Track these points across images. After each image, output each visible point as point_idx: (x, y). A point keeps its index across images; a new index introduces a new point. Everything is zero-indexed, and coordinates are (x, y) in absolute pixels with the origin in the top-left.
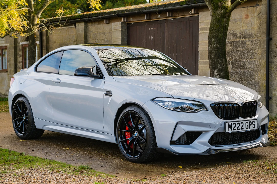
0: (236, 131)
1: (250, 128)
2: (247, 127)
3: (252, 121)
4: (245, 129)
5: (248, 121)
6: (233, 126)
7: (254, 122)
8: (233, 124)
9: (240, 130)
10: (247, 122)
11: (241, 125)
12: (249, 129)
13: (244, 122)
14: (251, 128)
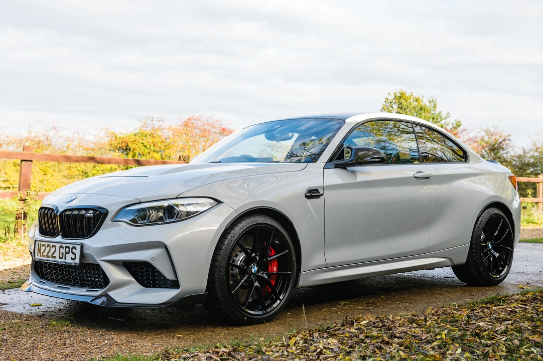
1: (65, 259)
2: (61, 256)
3: (71, 246)
4: (57, 259)
5: (64, 245)
7: (75, 248)
10: (62, 247)
11: (53, 250)
12: (63, 260)
13: (58, 246)
14: (68, 259)
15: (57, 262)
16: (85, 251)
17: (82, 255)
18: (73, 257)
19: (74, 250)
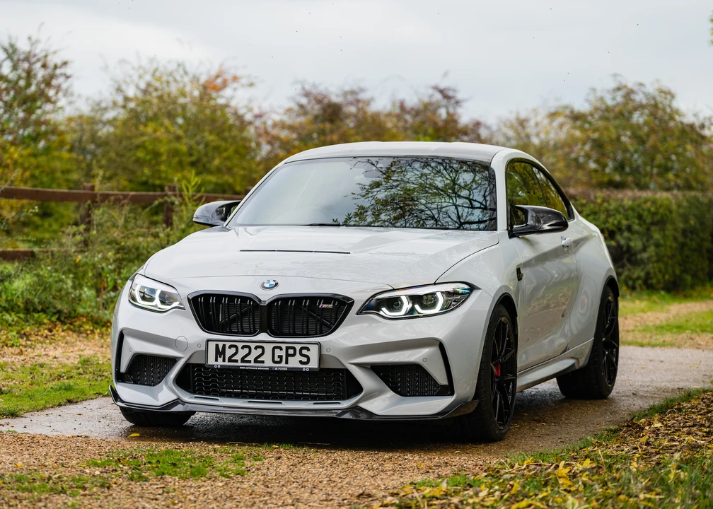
0: (239, 364)
1: (287, 363)
2: (277, 359)
3: (298, 347)
5: (284, 346)
6: (229, 352)
8: (230, 347)
9: (252, 364)
10: (281, 349)
11: (255, 353)
12: (283, 364)
13: (268, 348)
15: (270, 368)
16: (324, 352)
17: (321, 357)
18: (305, 360)
19: (304, 352)
